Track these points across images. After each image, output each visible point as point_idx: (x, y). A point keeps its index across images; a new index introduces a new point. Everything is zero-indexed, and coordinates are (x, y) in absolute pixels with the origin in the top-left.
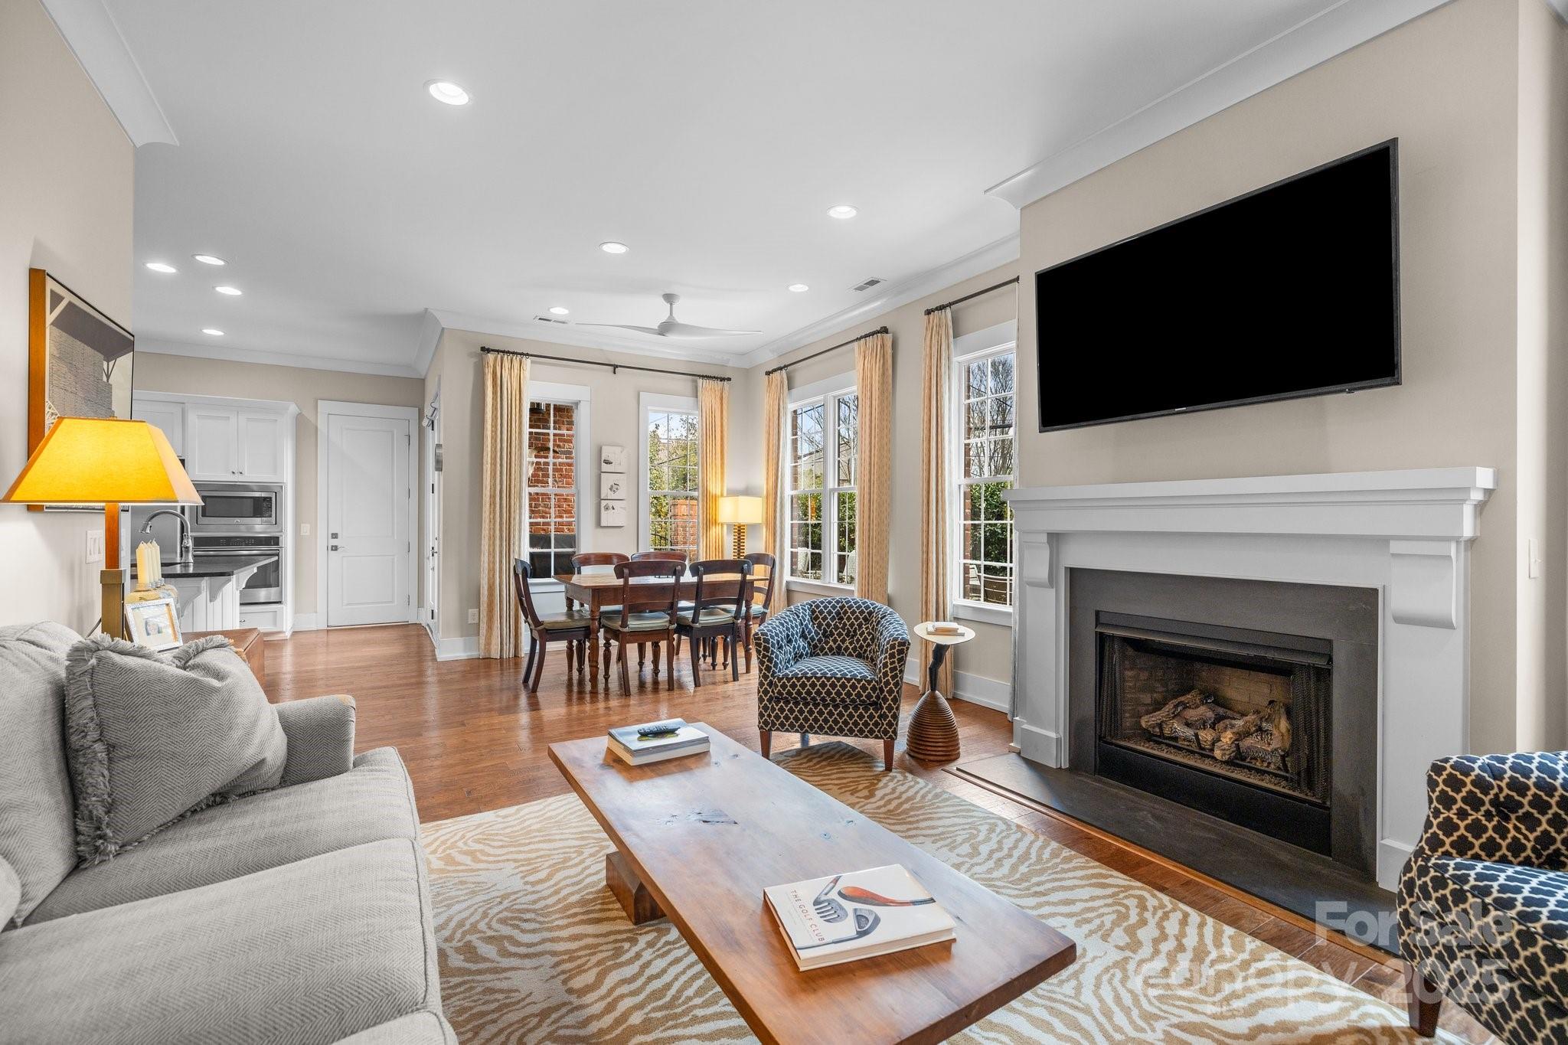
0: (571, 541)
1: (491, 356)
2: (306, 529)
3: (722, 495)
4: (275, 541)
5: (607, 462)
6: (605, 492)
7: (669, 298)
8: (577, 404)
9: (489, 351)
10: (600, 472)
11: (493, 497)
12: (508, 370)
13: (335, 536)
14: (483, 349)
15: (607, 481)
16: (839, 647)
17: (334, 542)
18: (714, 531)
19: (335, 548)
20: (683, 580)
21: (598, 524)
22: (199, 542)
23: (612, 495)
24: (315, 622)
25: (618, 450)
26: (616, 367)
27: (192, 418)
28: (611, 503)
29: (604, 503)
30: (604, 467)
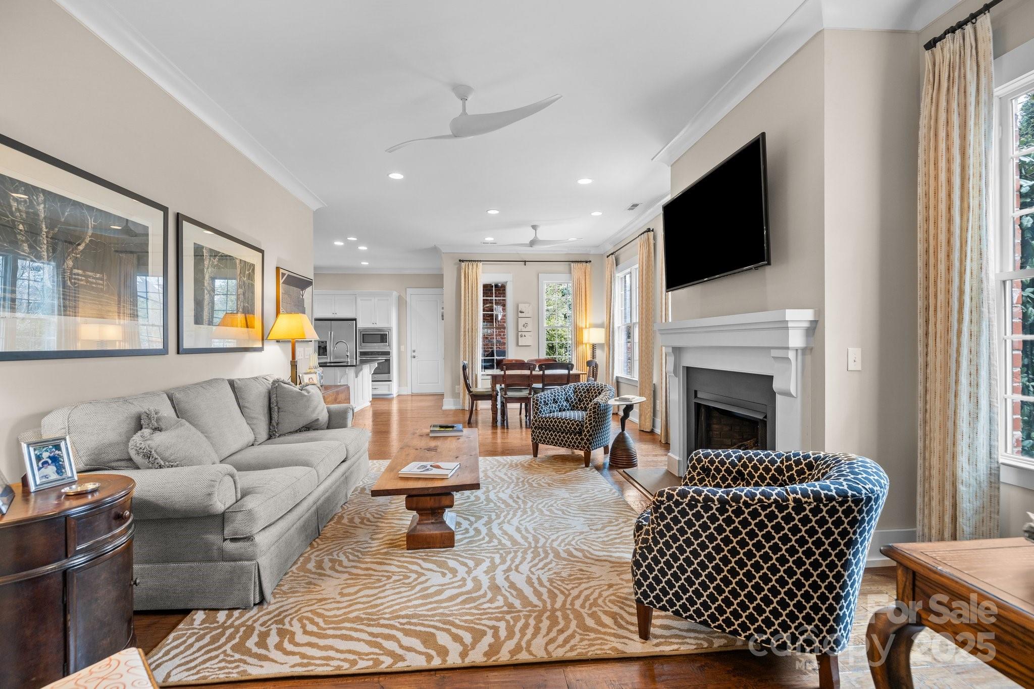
0: (503, 353)
1: (463, 264)
2: (402, 348)
3: (586, 328)
4: (388, 353)
5: (521, 312)
6: (521, 327)
7: (534, 227)
8: (506, 282)
9: (463, 261)
10: (518, 318)
11: (465, 332)
12: (471, 269)
13: (414, 351)
14: (460, 261)
15: (522, 322)
16: (585, 407)
17: (414, 354)
18: (581, 348)
19: (414, 357)
20: (534, 373)
21: (517, 344)
22: (362, 354)
23: (524, 329)
24: (407, 391)
25: (527, 305)
26: (525, 261)
27: (359, 300)
28: (524, 334)
29: (520, 333)
30: (520, 315)
